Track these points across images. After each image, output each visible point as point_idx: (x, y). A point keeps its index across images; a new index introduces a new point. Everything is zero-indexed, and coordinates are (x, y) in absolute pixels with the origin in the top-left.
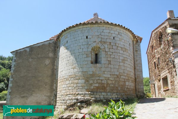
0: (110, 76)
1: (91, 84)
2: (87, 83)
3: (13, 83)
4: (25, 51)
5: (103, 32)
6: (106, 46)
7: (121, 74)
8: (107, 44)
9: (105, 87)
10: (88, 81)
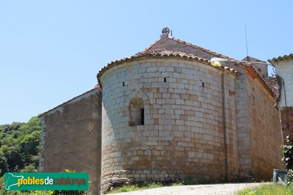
0: (157, 144)
1: (129, 158)
2: (124, 156)
3: (44, 165)
4: (58, 112)
5: (145, 72)
6: (151, 95)
7: (177, 139)
8: (153, 91)
9: (148, 161)
10: (125, 153)
